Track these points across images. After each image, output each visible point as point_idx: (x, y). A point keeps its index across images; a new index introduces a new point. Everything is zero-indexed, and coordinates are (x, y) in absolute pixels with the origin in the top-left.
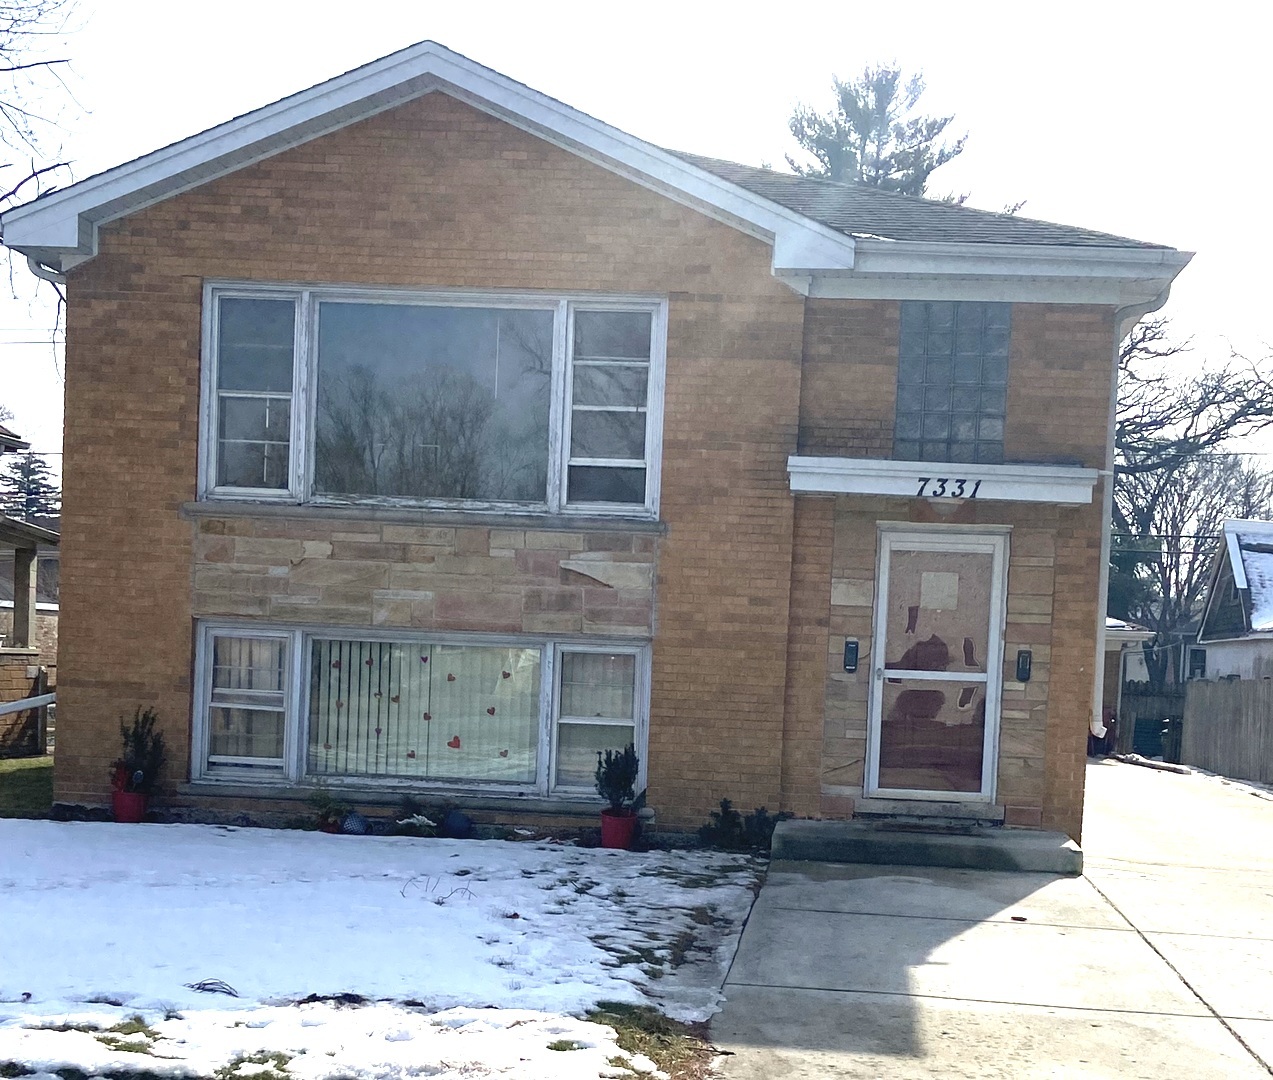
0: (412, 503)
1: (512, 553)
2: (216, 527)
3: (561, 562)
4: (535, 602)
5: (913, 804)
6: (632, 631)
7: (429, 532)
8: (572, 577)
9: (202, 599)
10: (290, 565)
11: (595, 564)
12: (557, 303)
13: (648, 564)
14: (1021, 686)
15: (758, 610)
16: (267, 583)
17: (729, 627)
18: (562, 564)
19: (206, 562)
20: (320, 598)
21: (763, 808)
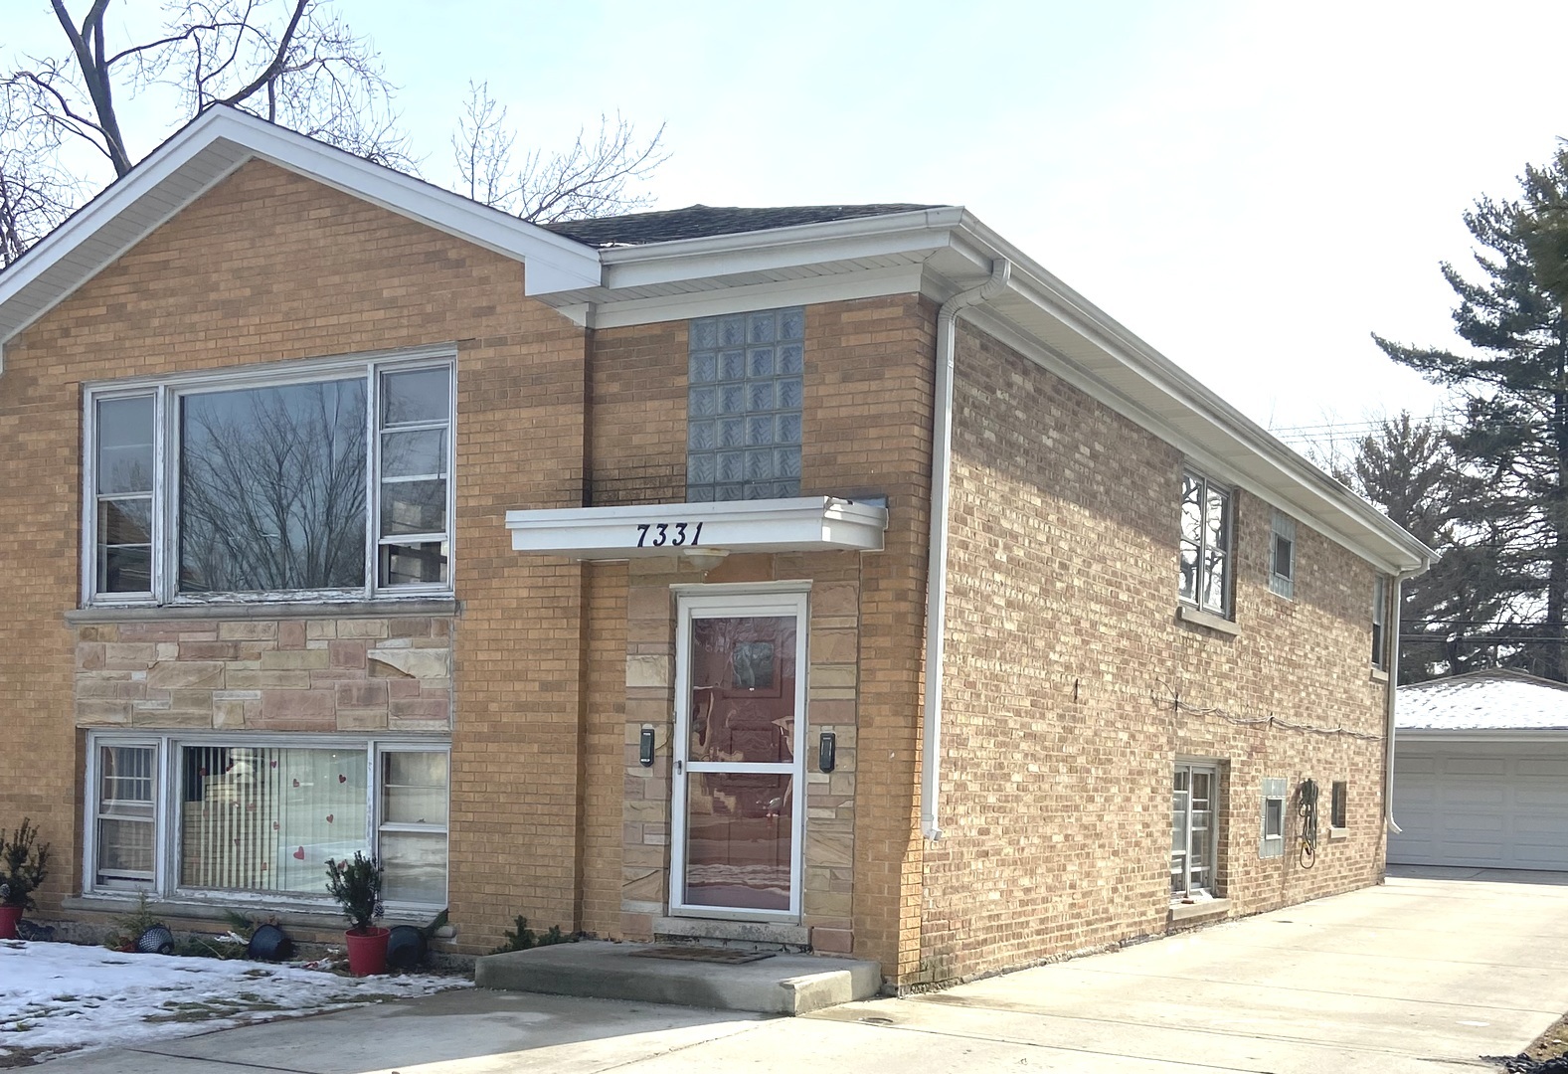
0: (255, 597)
1: (326, 645)
2: (91, 635)
3: (369, 651)
4: (346, 697)
5: (713, 924)
6: (437, 725)
7: (255, 626)
8: (377, 667)
9: (82, 709)
10: (147, 669)
11: (395, 652)
12: (364, 368)
13: (445, 649)
14: (824, 778)
15: (548, 697)
16: (130, 690)
17: (520, 718)
18: (370, 653)
19: (84, 670)
20: (171, 702)
21: (557, 927)
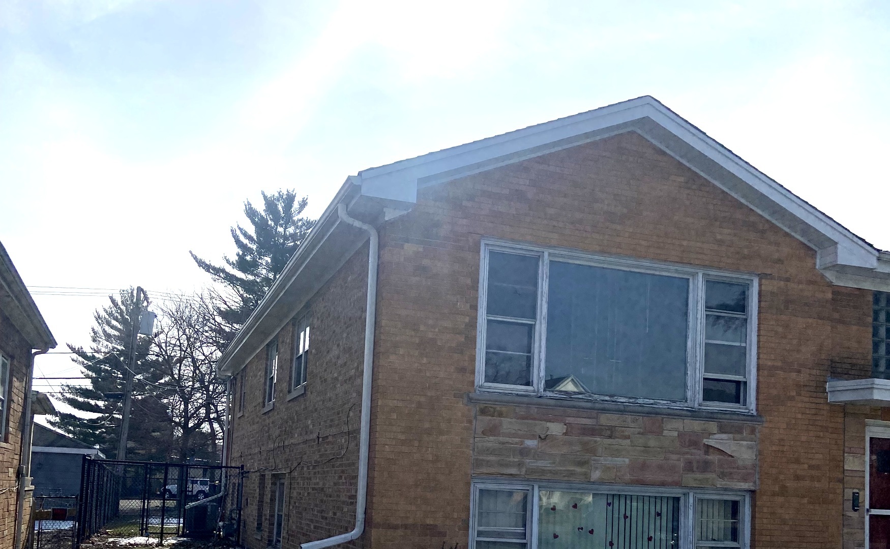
1: (676, 434)
2: (490, 411)
4: (689, 467)
6: (745, 486)
7: (627, 418)
8: (711, 450)
9: (479, 463)
10: (538, 439)
13: (753, 443)
15: (813, 472)
16: (524, 452)
17: (796, 484)
18: (705, 441)
19: (482, 436)
20: (557, 463)
